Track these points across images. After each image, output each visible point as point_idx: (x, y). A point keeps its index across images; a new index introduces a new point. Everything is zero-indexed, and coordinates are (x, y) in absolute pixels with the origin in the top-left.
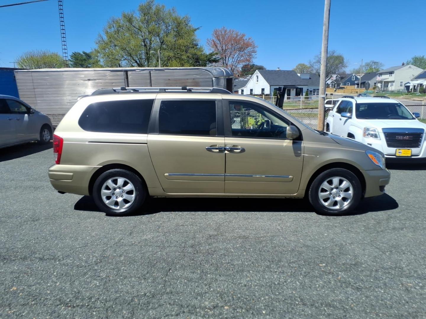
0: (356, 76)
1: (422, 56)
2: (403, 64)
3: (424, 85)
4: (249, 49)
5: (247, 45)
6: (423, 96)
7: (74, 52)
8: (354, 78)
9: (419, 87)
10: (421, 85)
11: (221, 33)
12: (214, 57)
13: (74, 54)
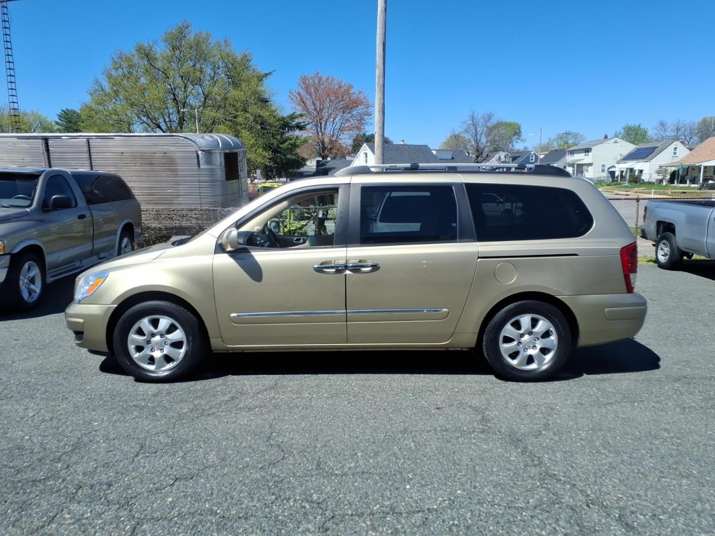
0: (536, 156)
1: (637, 124)
2: (606, 137)
3: (635, 170)
4: (360, 109)
5: (356, 103)
6: (631, 187)
7: (64, 109)
8: (534, 158)
9: (628, 174)
10: (632, 170)
11: (314, 81)
12: (297, 121)
13: (65, 113)
